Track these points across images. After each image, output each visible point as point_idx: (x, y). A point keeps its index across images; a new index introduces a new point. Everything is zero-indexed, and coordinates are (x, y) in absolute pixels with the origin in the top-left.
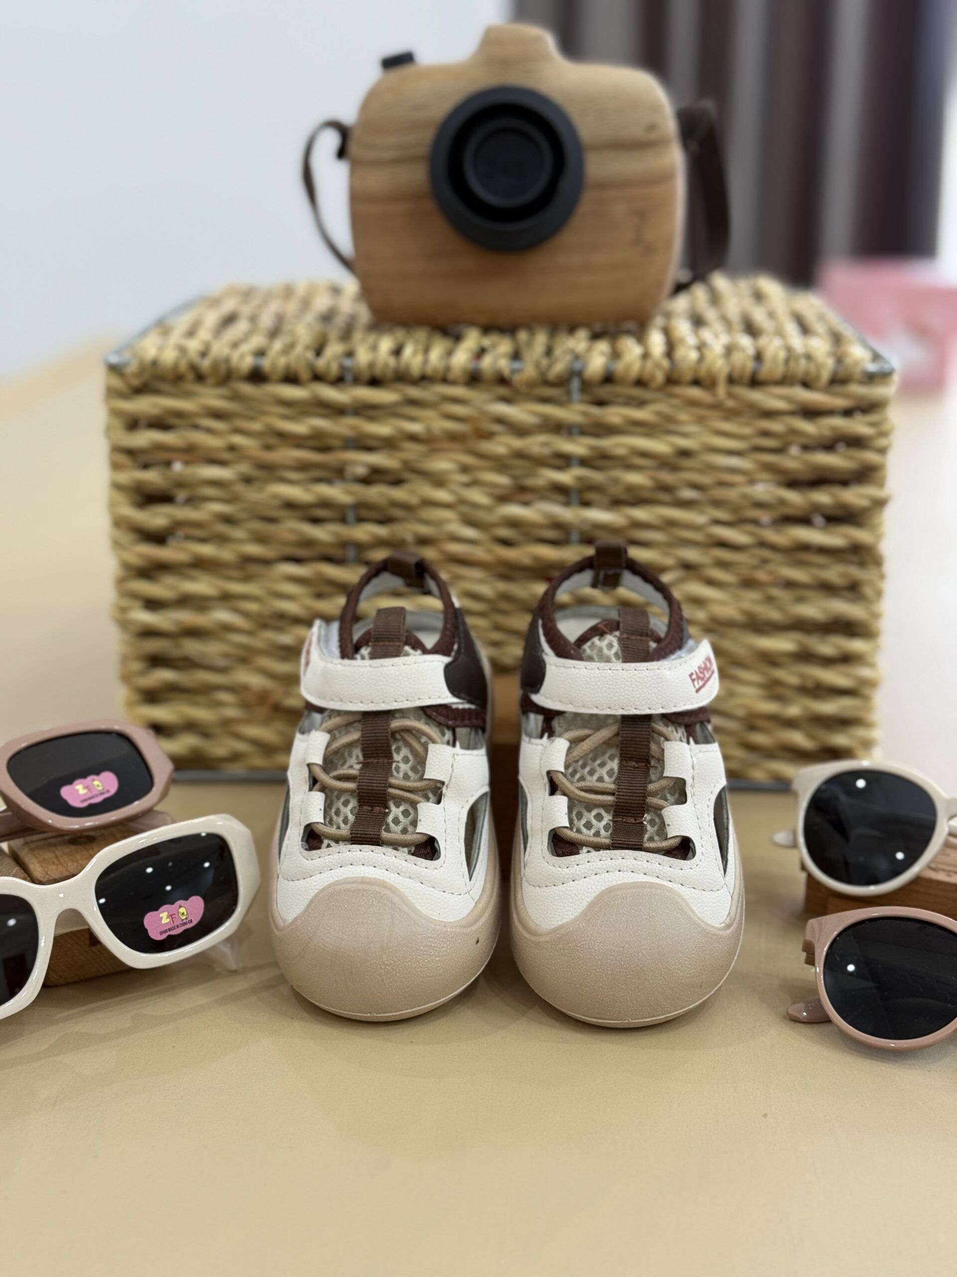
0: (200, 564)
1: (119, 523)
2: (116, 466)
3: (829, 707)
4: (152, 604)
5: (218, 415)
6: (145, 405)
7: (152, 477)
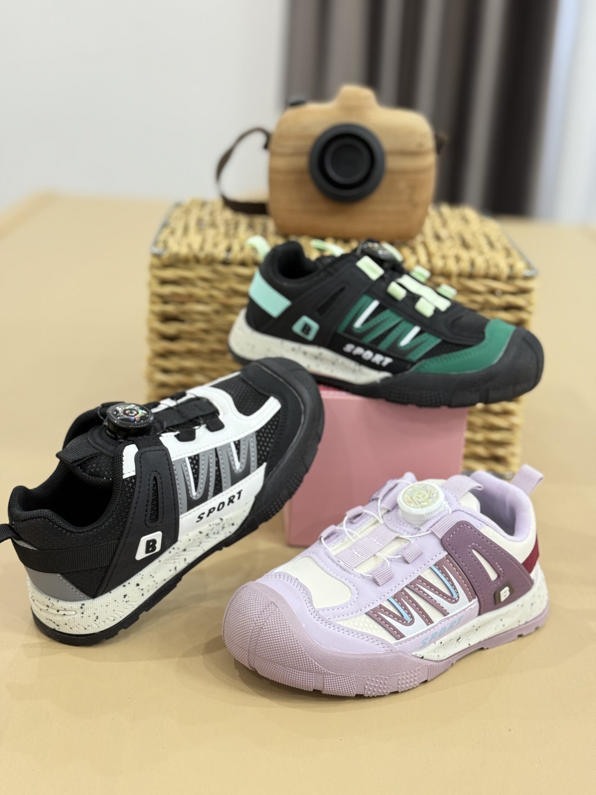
0: (191, 353)
1: (152, 330)
2: (153, 302)
3: (496, 436)
4: (166, 371)
5: (205, 280)
6: (169, 274)
7: (170, 309)
